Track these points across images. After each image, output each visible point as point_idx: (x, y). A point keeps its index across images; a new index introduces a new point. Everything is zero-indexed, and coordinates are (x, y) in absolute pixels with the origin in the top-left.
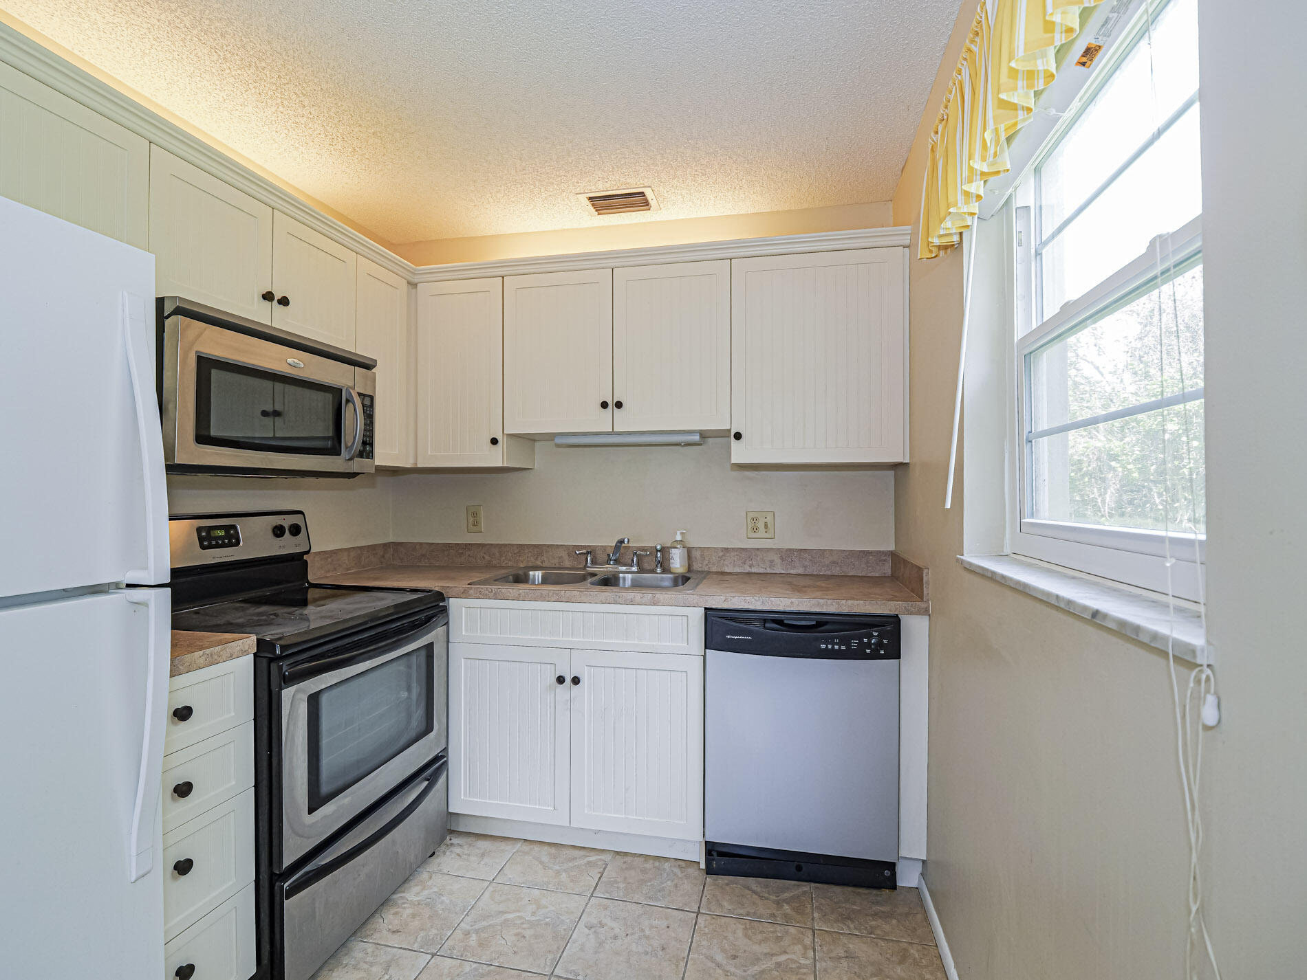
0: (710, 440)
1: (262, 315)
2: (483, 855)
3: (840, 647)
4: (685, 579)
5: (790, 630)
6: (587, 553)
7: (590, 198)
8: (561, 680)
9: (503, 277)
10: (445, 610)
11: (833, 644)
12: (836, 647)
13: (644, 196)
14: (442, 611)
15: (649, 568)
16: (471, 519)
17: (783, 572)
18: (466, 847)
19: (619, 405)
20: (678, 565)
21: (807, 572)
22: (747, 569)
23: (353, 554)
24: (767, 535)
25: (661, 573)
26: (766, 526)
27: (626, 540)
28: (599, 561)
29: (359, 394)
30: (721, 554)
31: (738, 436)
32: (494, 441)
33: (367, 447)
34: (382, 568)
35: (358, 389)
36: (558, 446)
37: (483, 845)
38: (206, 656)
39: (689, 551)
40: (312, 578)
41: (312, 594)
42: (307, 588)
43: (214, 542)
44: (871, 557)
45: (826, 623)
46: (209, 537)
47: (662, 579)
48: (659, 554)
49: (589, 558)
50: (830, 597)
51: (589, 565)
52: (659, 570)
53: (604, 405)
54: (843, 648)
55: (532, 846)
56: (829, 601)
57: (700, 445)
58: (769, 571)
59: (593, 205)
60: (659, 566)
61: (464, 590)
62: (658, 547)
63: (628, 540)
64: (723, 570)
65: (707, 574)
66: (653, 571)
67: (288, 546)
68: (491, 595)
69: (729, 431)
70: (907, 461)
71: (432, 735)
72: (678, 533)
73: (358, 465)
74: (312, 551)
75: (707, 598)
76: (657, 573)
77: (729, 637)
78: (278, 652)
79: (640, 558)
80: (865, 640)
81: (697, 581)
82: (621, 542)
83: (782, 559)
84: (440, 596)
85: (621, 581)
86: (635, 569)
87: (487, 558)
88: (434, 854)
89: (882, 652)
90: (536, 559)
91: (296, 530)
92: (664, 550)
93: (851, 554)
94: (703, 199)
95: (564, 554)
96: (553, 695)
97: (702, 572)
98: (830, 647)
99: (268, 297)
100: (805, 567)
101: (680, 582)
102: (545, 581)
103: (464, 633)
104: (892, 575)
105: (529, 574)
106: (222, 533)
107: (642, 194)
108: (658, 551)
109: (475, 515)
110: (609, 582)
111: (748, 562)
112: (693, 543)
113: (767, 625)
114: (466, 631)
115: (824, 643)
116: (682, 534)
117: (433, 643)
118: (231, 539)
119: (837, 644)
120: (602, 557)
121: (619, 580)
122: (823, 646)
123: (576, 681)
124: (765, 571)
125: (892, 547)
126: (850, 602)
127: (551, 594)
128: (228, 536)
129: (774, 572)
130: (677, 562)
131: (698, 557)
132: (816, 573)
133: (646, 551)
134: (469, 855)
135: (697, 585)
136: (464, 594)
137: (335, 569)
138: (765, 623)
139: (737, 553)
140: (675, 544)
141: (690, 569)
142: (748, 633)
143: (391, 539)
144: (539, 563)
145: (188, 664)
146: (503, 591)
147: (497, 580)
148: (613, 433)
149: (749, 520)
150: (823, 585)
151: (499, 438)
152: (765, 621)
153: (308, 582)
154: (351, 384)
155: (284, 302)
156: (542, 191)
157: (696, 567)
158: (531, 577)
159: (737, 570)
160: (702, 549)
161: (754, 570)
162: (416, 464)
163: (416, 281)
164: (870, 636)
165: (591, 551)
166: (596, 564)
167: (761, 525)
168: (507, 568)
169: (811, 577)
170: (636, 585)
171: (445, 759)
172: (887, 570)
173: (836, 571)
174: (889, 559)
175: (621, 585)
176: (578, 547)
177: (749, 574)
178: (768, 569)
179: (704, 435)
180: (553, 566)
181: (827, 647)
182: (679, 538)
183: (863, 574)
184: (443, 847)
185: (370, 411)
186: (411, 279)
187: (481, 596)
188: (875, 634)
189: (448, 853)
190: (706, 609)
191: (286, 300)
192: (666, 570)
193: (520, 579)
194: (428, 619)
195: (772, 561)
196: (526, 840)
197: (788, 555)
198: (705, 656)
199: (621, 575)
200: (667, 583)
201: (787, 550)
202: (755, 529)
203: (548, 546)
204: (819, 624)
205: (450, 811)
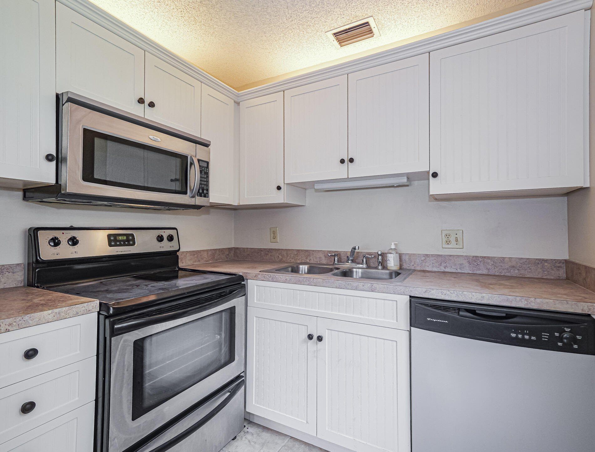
0: (416, 183)
1: (138, 111)
2: (263, 445)
3: (530, 338)
4: (398, 274)
5: (482, 318)
6: (335, 255)
7: (334, 34)
8: (310, 337)
9: (284, 91)
10: (244, 287)
11: (523, 335)
12: (527, 337)
13: (369, 25)
14: (241, 287)
15: (374, 266)
16: (272, 235)
17: (470, 272)
18: (255, 436)
19: (351, 160)
20: (392, 265)
21: (490, 273)
22: (442, 269)
23: (210, 253)
24: (457, 246)
25: (382, 269)
26: (457, 240)
27: (357, 247)
28: (342, 261)
29: (199, 160)
30: (423, 258)
31: (435, 175)
32: (279, 188)
33: (203, 191)
34: (226, 261)
35: (198, 157)
36: (317, 191)
37: (266, 436)
38: (54, 314)
39: (400, 256)
40: (181, 265)
41: (180, 273)
42: (178, 271)
43: (118, 243)
44: (546, 264)
45: (514, 316)
46: (116, 240)
47: (382, 274)
48: (380, 257)
49: (336, 259)
50: (518, 294)
51: (336, 262)
52: (380, 267)
53: (342, 161)
54: (533, 338)
55: (295, 443)
56: (518, 299)
57: (407, 186)
58: (459, 271)
59: (337, 39)
60: (380, 265)
61: (256, 275)
62: (379, 253)
63: (358, 247)
64: (424, 269)
65: (412, 272)
66: (376, 268)
67: (166, 246)
68: (270, 279)
69: (428, 172)
70: (588, 185)
71: (233, 364)
72: (393, 244)
73: (199, 201)
74: (181, 250)
75: (411, 289)
76: (379, 269)
77: (429, 319)
78: (111, 312)
79: (367, 259)
80: (557, 334)
81: (405, 276)
82: (355, 248)
83: (470, 263)
84: (241, 278)
85: (355, 274)
86: (365, 266)
87: (280, 257)
88: (235, 438)
89: (576, 346)
90: (307, 258)
91: (170, 238)
92: (383, 255)
93: (528, 261)
94: (410, 21)
95: (322, 256)
96: (306, 345)
97: (410, 270)
98: (520, 336)
99: (141, 101)
100: (489, 269)
101: (394, 276)
102: (310, 272)
103: (255, 301)
104: (567, 278)
105: (299, 267)
106: (125, 238)
107: (367, 24)
108: (379, 255)
109: (274, 233)
110: (347, 274)
111: (443, 264)
112: (403, 250)
113: (461, 313)
114: (256, 301)
115: (514, 333)
116: (395, 244)
117: (235, 307)
118: (130, 241)
119: (526, 334)
120: (344, 258)
121: (353, 273)
122: (514, 335)
123: (320, 339)
124: (456, 271)
125: (566, 257)
126: (538, 300)
127: (304, 280)
128: (128, 240)
129: (463, 272)
130: (392, 263)
131: (407, 260)
132: (497, 274)
133: (372, 255)
134: (255, 443)
135: (405, 279)
136: (255, 278)
137: (199, 261)
138: (459, 311)
139: (435, 258)
140: (391, 251)
141: (401, 268)
142: (445, 317)
143: (233, 245)
144: (308, 261)
145: (37, 319)
146: (277, 276)
147: (278, 270)
148: (348, 179)
149: (443, 235)
150: (508, 284)
151: (282, 185)
152: (459, 309)
153: (178, 267)
154: (194, 154)
155: (152, 105)
156: (305, 33)
157: (405, 266)
158: (301, 269)
159: (435, 269)
160: (410, 255)
161: (447, 270)
162: (239, 203)
163: (239, 101)
164: (562, 331)
165: (337, 254)
166: (341, 262)
167: (452, 239)
168: (290, 263)
169: (495, 277)
170: (365, 277)
171: (243, 378)
172: (562, 273)
173: (515, 273)
174: (564, 266)
175: (355, 277)
176: (330, 252)
177: (444, 273)
178: (458, 270)
179: (410, 177)
180: (316, 262)
181: (517, 336)
182: (393, 247)
183: (539, 276)
184: (242, 433)
185: (206, 170)
186: (236, 100)
187: (265, 280)
188: (569, 330)
189: (244, 439)
190: (410, 297)
191: (153, 104)
192: (385, 267)
193: (295, 270)
194: (231, 292)
195: (461, 264)
196: (292, 437)
197: (474, 260)
198: (410, 332)
199: (354, 270)
200: (385, 277)
201: (473, 257)
202: (448, 242)
203: (313, 251)
204: (509, 316)
205: (247, 410)
